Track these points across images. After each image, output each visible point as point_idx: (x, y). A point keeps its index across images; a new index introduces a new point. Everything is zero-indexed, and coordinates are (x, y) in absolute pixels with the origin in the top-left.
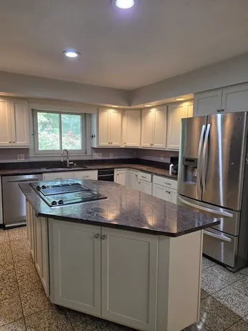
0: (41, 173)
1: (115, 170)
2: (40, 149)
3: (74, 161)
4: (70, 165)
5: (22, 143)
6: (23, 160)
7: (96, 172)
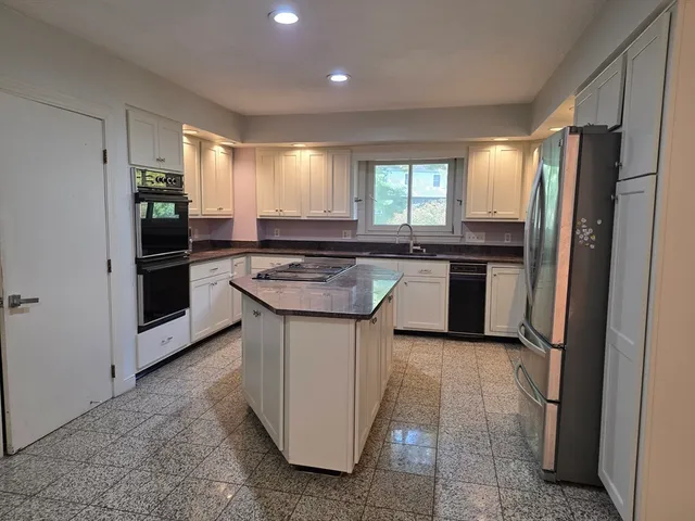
0: (354, 257)
1: (489, 267)
2: (375, 223)
3: (423, 246)
4: (415, 250)
5: (340, 213)
6: (349, 239)
7: (448, 264)
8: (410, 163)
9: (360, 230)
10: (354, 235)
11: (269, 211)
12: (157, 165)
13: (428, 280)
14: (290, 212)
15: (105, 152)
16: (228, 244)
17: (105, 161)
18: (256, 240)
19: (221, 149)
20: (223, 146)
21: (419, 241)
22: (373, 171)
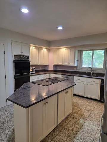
0: (73, 76)
2: (83, 67)
4: (92, 75)
5: (72, 64)
6: (75, 70)
7: (100, 80)
8: (93, 50)
9: (78, 68)
10: (76, 70)
11: (56, 63)
12: (21, 54)
13: (94, 84)
14: (60, 64)
15: (4, 52)
16: (47, 71)
17: (4, 54)
18: (53, 70)
19: (45, 49)
20: (46, 49)
21: (94, 72)
22: (82, 53)
